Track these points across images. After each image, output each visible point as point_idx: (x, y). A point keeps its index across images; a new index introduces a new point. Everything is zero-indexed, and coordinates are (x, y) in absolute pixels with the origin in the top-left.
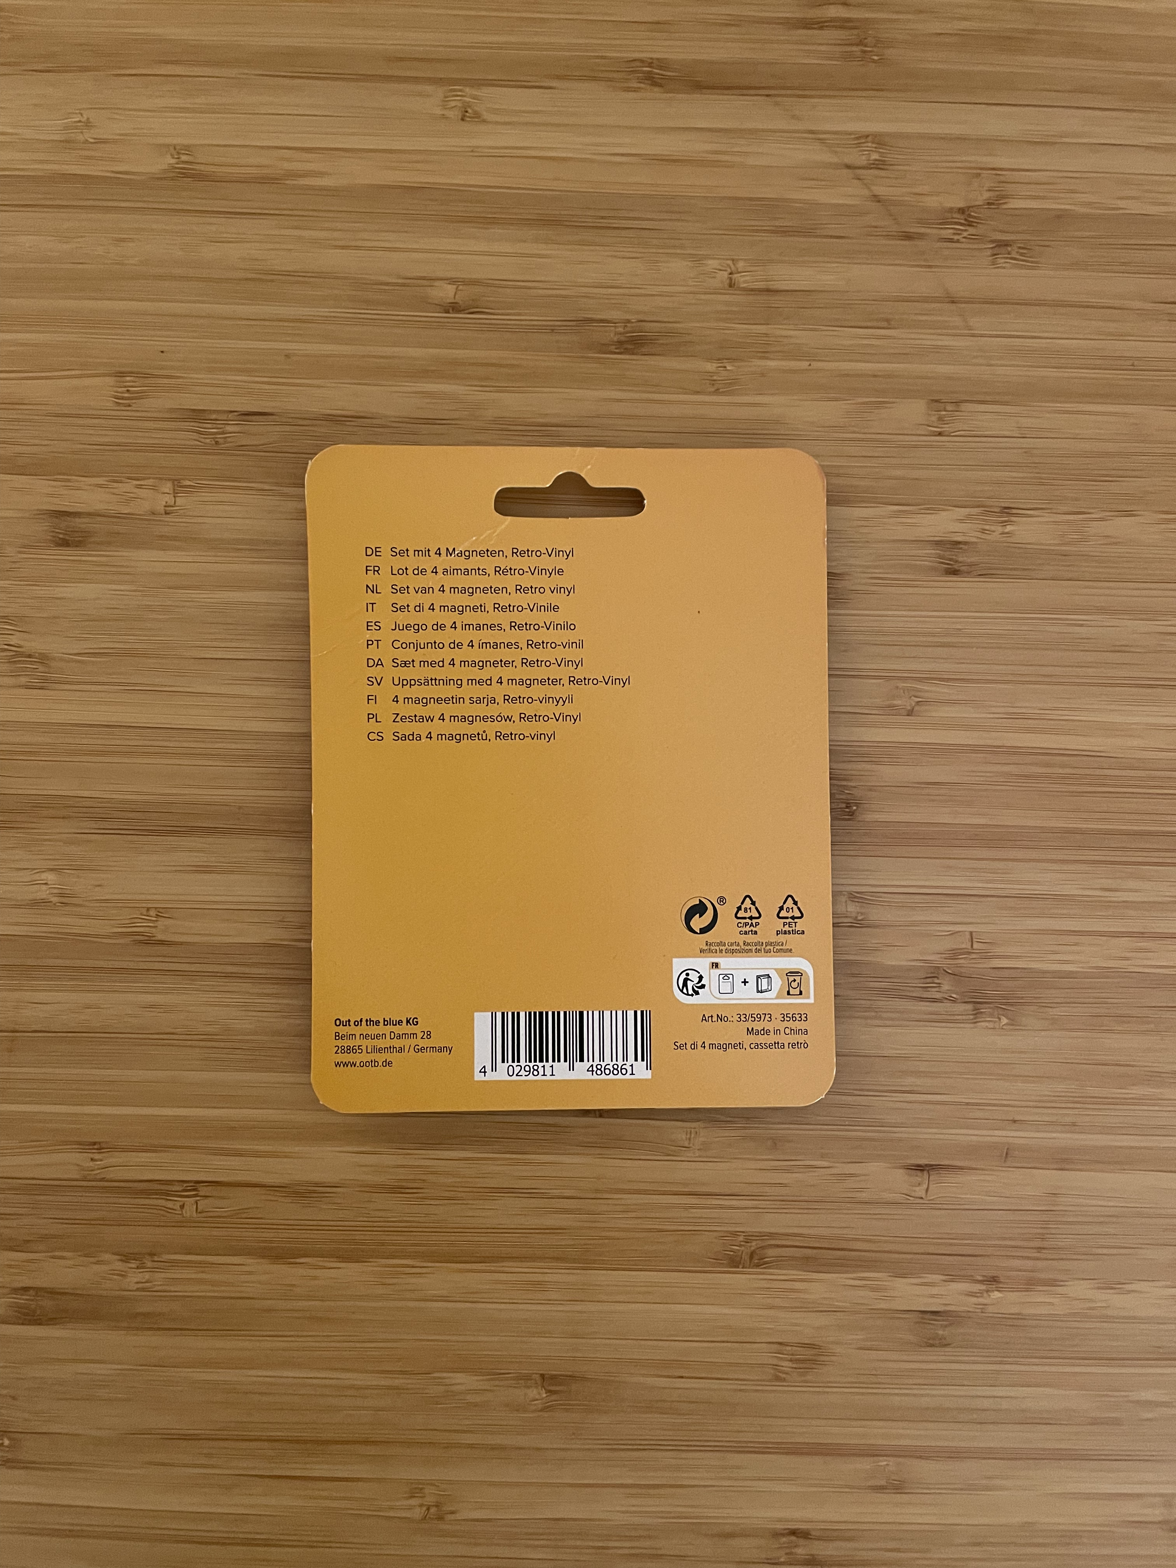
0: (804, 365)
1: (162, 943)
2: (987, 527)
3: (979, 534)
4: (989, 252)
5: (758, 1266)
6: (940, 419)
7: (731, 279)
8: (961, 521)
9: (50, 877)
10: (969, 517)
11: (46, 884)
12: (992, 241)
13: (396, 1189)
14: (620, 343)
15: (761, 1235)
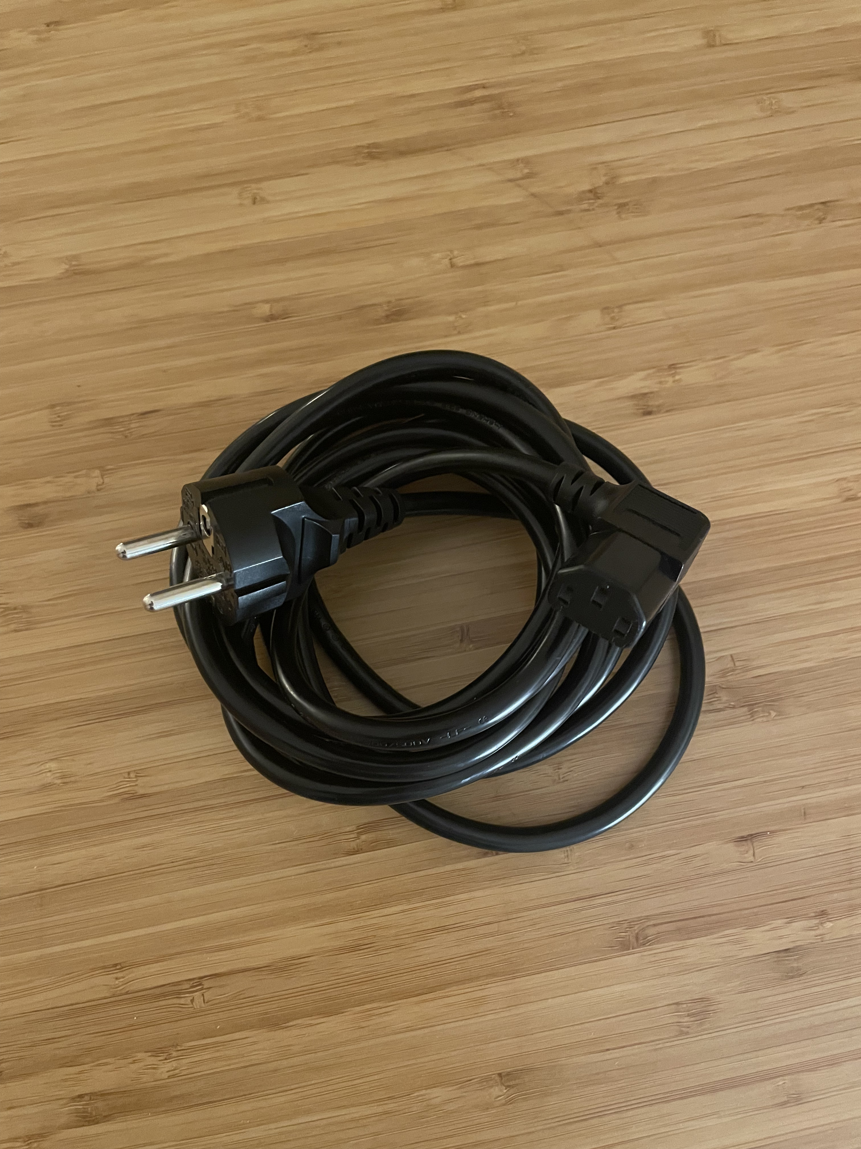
0: (513, 304)
1: (143, 796)
2: (663, 379)
3: (658, 386)
4: (615, 213)
5: (644, 944)
6: (613, 318)
7: (451, 263)
8: (645, 379)
9: (53, 765)
10: (649, 375)
11: (50, 771)
12: (615, 205)
13: (355, 948)
14: (387, 316)
15: (640, 919)
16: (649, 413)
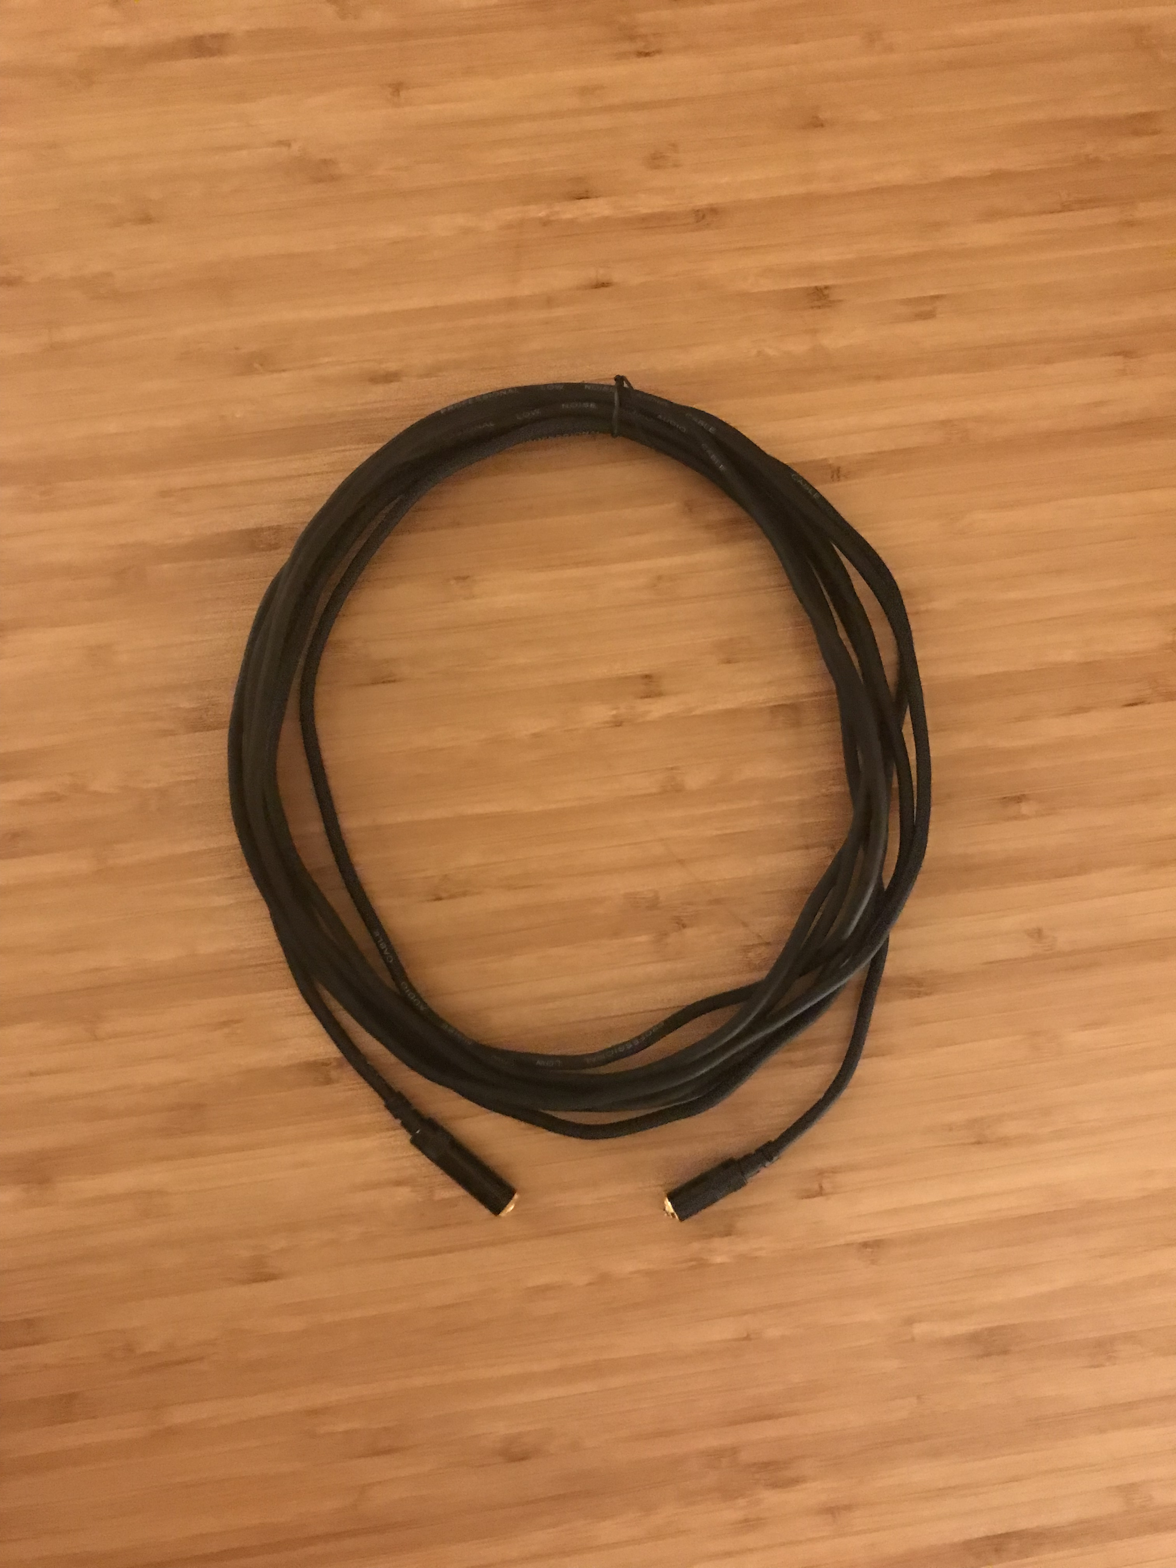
16: (647, 677)
